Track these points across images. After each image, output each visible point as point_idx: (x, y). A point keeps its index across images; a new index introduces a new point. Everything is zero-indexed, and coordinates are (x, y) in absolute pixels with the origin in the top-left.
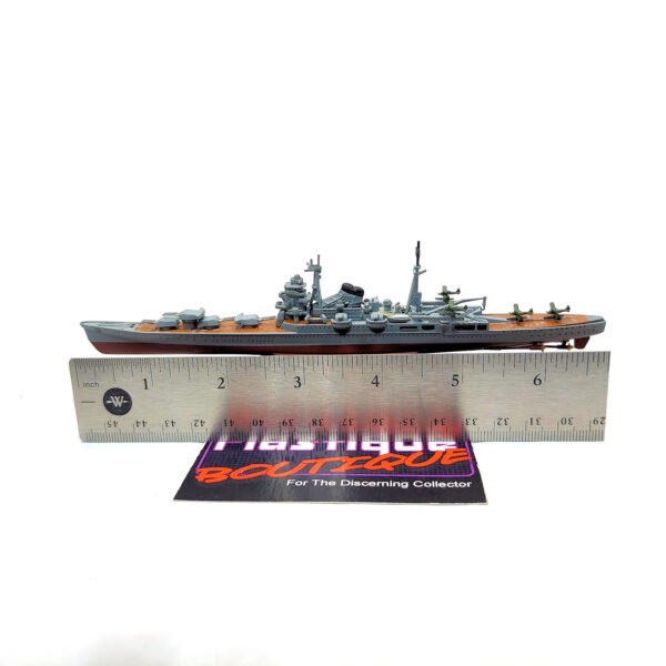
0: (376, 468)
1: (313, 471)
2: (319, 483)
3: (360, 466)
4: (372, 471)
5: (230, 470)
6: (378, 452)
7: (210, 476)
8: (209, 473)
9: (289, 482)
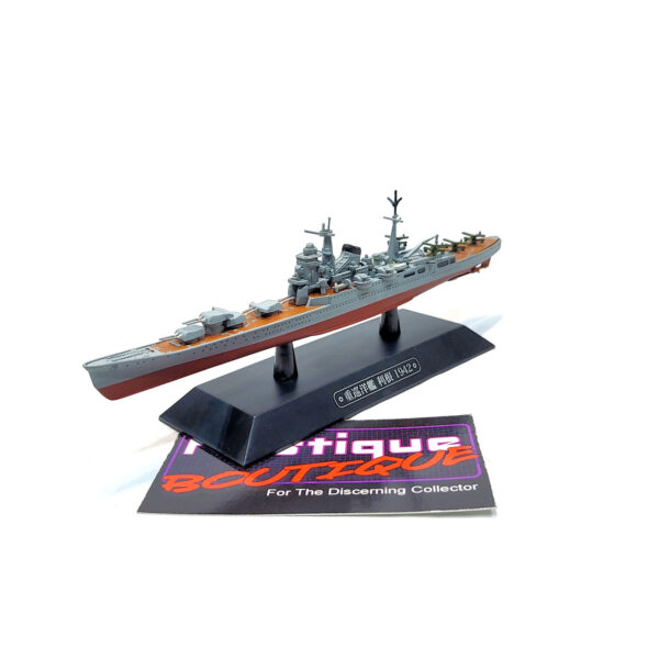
0: (367, 473)
1: (297, 479)
2: (304, 492)
3: (350, 472)
4: (363, 478)
5: (202, 478)
6: (371, 456)
7: (178, 485)
8: (176, 482)
9: (269, 492)
